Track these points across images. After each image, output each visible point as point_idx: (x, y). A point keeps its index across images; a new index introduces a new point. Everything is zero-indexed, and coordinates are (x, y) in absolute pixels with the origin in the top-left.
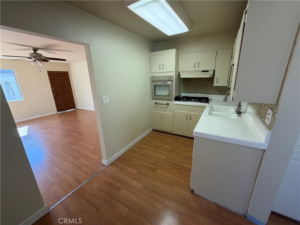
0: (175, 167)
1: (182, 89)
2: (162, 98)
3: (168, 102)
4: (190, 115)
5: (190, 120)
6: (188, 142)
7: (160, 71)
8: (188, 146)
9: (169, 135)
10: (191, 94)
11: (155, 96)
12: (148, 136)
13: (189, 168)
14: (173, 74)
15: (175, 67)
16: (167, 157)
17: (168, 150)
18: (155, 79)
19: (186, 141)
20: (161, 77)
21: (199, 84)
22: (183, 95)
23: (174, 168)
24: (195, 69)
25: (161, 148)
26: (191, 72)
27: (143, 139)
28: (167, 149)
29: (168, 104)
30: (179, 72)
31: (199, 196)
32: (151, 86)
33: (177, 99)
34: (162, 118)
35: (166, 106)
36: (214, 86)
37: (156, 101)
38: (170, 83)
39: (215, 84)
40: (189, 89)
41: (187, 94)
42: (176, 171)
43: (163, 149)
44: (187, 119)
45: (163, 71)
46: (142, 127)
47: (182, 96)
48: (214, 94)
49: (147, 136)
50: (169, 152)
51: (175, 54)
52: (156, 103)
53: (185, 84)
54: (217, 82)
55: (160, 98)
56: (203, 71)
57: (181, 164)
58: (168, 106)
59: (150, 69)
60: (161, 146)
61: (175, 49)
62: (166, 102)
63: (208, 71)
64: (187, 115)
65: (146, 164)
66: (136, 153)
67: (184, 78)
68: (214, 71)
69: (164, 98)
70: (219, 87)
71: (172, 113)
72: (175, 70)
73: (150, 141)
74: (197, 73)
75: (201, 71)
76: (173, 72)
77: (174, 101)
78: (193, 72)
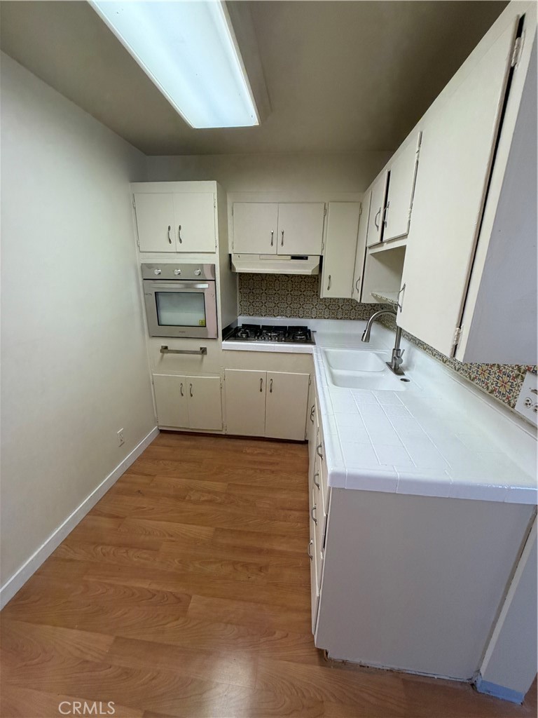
0: (250, 564)
1: (238, 305)
2: (183, 332)
3: (203, 344)
4: (268, 380)
5: (271, 391)
6: (269, 453)
7: (171, 247)
8: (273, 468)
9: (211, 442)
10: (263, 318)
11: (158, 327)
12: (146, 456)
14: (215, 260)
15: (217, 238)
16: (217, 529)
17: (219, 499)
18: (156, 272)
19: (264, 454)
20: (177, 266)
21: (283, 292)
22: (242, 320)
23: (246, 566)
24: (272, 250)
25: (193, 497)
26: (262, 257)
27: (129, 471)
28: (215, 493)
29: (203, 351)
30: (230, 255)
31: (344, 662)
32: (145, 294)
33: (230, 333)
34: (187, 392)
35: (199, 356)
36: (321, 297)
37: (164, 342)
38: (205, 286)
39: (325, 293)
40: (257, 304)
41: (251, 317)
42: (253, 578)
43: (203, 499)
44: (261, 390)
45: (180, 247)
46: (121, 434)
47: (240, 325)
48: (320, 318)
49: (140, 459)
50: (220, 504)
51: (216, 198)
52: (165, 349)
53: (245, 291)
54: (328, 288)
55: (176, 332)
56: (294, 258)
57: (266, 546)
58: (205, 356)
59: (136, 239)
60: (192, 489)
61: (215, 183)
62: (196, 345)
63: (306, 258)
64: (261, 379)
65: (145, 585)
66: (103, 544)
67: (241, 274)
68: (321, 257)
69: (189, 332)
70: (331, 299)
71: (219, 377)
72: (218, 247)
73: (155, 476)
74: (281, 262)
75: (290, 257)
76: (215, 253)
77: (223, 340)
78: (268, 257)
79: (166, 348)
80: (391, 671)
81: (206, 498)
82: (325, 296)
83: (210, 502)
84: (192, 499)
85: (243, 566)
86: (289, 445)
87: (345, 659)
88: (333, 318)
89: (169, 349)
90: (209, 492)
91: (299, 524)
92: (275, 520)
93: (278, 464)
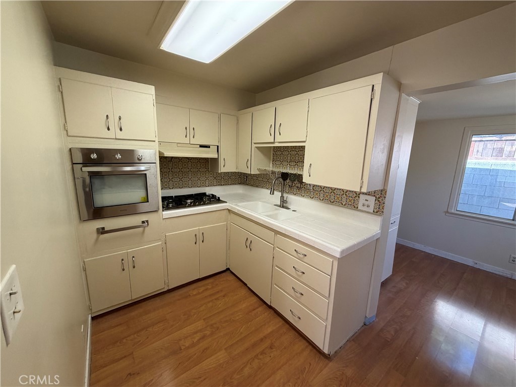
0: (264, 350)
2: (123, 210)
3: (145, 217)
4: (201, 234)
5: (203, 241)
6: (209, 287)
8: (221, 294)
9: (158, 300)
13: (275, 328)
14: (156, 146)
15: (156, 130)
16: (226, 349)
17: (207, 333)
18: (93, 156)
19: (207, 289)
20: (117, 151)
21: (185, 170)
23: (262, 353)
24: (186, 141)
25: (187, 344)
26: (179, 145)
28: (200, 331)
29: (145, 223)
31: (335, 352)
32: (75, 179)
34: (129, 267)
35: (141, 229)
37: (100, 224)
39: (222, 169)
43: (195, 340)
44: (196, 243)
45: (120, 135)
50: (212, 335)
52: (102, 231)
53: (165, 170)
54: (224, 166)
56: (201, 146)
57: (261, 335)
58: (147, 228)
59: (62, 123)
60: (180, 340)
61: (152, 88)
62: (137, 220)
63: (209, 147)
64: (195, 235)
68: (218, 146)
71: (161, 243)
72: (157, 136)
73: (133, 353)
74: (191, 149)
75: (199, 146)
76: (154, 141)
77: (163, 211)
78: (182, 145)
79: (103, 228)
80: (348, 341)
81: (197, 338)
82: (222, 171)
83: (203, 338)
84: (187, 346)
85: (261, 354)
86: (218, 276)
87: (335, 351)
88: (219, 185)
89: (106, 229)
90: (196, 333)
91: (266, 314)
92: (252, 320)
93: (222, 291)
